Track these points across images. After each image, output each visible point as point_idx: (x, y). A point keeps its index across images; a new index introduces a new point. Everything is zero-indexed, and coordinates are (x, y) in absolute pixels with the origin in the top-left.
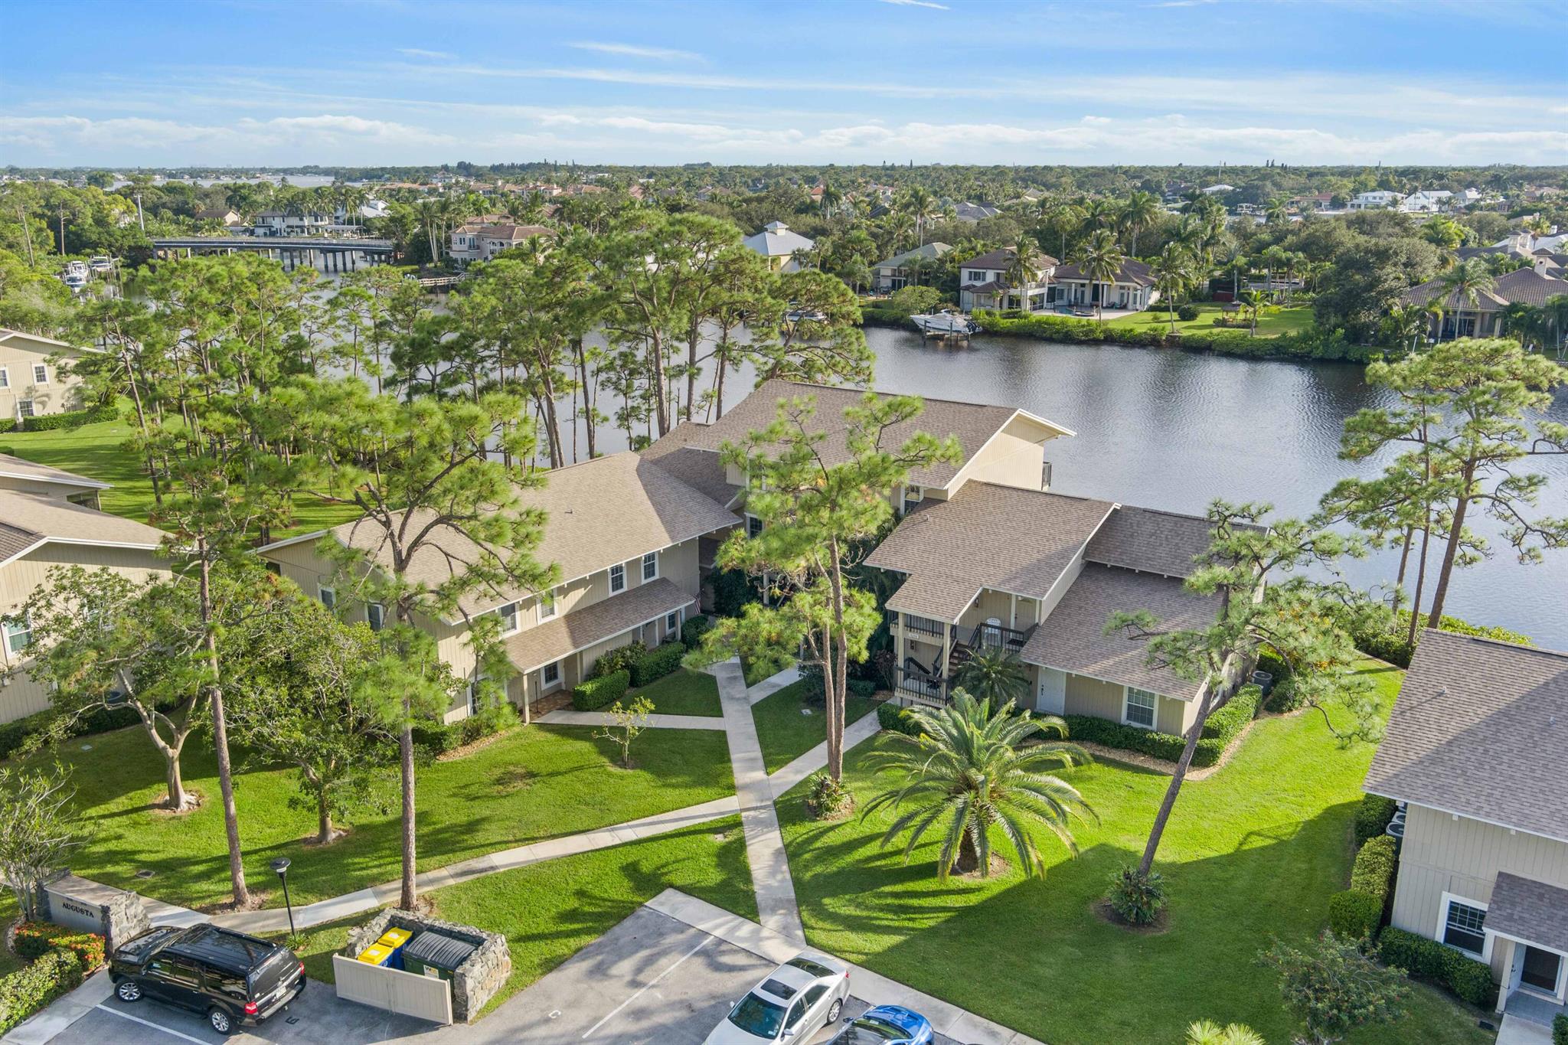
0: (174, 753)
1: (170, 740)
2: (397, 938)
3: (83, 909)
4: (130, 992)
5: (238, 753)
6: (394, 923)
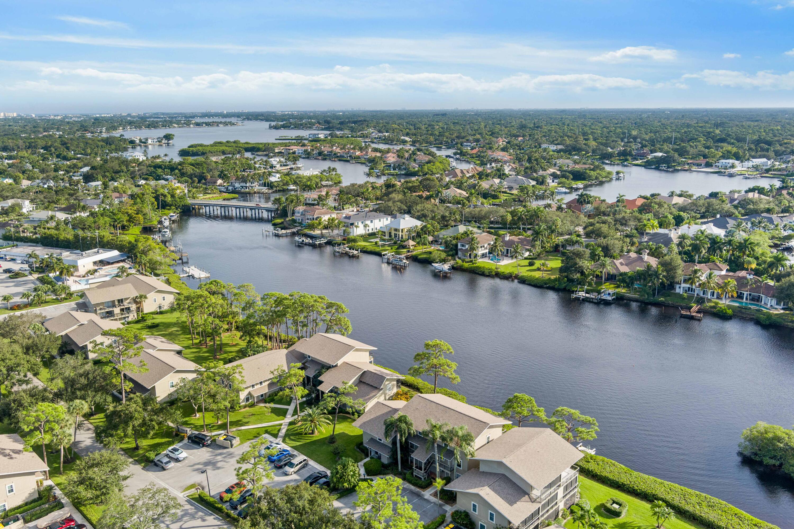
0: (196, 408)
1: (196, 406)
2: (225, 437)
3: (184, 430)
4: (190, 441)
5: (205, 409)
6: (225, 435)
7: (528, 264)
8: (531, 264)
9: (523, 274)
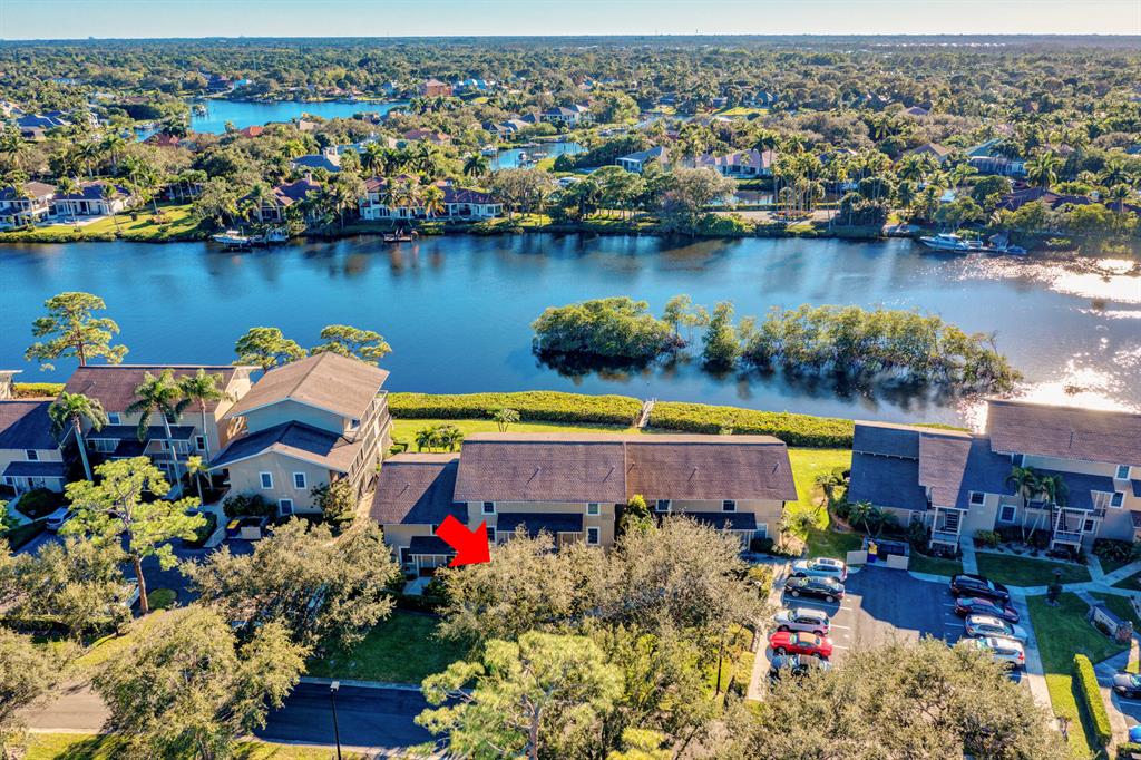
7: (130, 218)
8: (134, 218)
9: (127, 232)
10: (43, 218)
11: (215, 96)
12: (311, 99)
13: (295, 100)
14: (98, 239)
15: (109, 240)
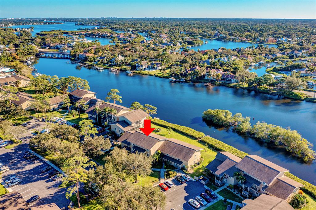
7: (160, 71)
8: (161, 71)
9: (157, 74)
10: (145, 69)
11: (214, 38)
12: (237, 41)
13: (232, 41)
14: (151, 75)
15: (152, 76)
